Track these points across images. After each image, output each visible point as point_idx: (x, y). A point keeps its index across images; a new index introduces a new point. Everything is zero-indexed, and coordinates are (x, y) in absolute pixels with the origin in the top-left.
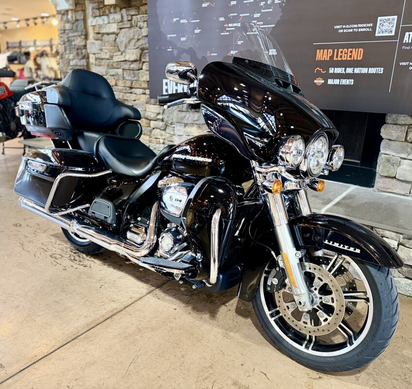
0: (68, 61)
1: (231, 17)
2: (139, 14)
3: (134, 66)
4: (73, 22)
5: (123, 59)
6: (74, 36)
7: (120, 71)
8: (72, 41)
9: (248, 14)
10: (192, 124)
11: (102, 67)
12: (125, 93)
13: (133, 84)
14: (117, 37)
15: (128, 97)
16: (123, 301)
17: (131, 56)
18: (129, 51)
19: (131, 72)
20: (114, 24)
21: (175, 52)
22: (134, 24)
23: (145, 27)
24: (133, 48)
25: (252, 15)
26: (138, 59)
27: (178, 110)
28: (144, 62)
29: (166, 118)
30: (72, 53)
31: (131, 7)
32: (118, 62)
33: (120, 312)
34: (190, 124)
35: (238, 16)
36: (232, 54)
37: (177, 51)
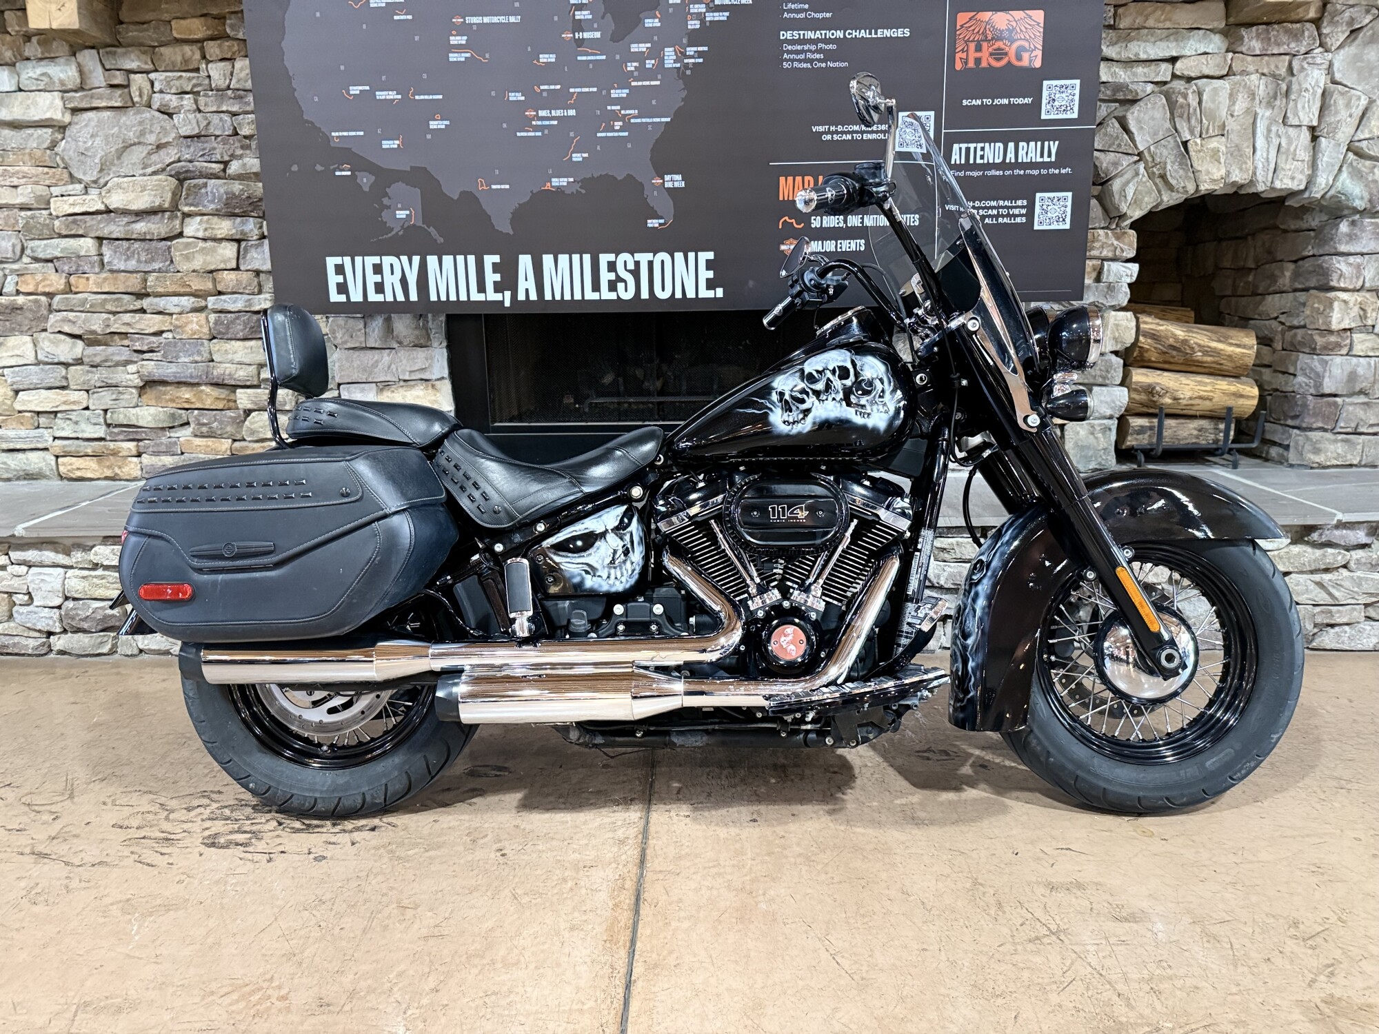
1: (544, 94)
2: (156, 71)
3: (141, 227)
5: (102, 207)
7: (86, 245)
9: (595, 89)
10: (406, 383)
12: (114, 313)
13: (149, 284)
14: (60, 137)
15: (128, 324)
17: (131, 196)
18: (123, 180)
19: (137, 245)
20: (44, 94)
22: (136, 99)
23: (186, 108)
24: (141, 172)
25: (604, 92)
26: (166, 205)
27: (349, 345)
31: (120, 45)
32: (75, 214)
34: (396, 382)
35: (565, 89)
36: (558, 187)
37: (374, 178)
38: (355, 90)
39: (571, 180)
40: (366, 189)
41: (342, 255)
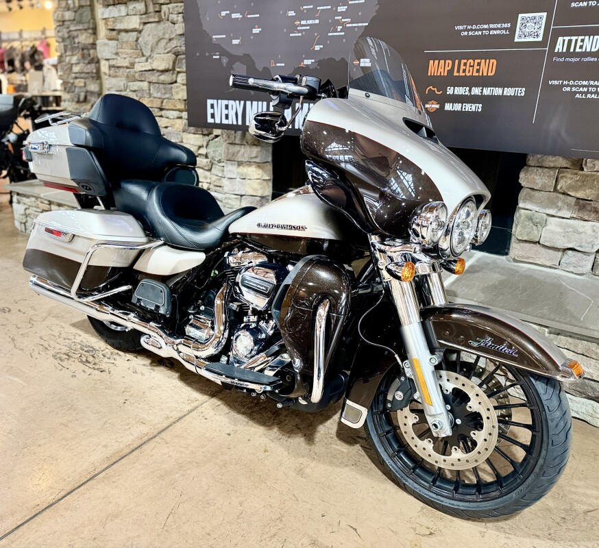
0: (69, 66)
1: (305, 11)
2: (171, 3)
3: (163, 78)
4: (75, 10)
5: (151, 68)
6: (76, 30)
7: (145, 85)
8: (74, 38)
9: (329, 7)
10: (249, 163)
11: (119, 78)
13: (164, 104)
14: (139, 35)
16: (156, 422)
17: (160, 63)
18: (157, 56)
19: (161, 86)
20: (135, 16)
21: (225, 61)
22: (163, 17)
23: (179, 21)
24: (163, 52)
25: (334, 9)
26: (170, 68)
27: (228, 142)
28: (179, 72)
29: (212, 152)
30: (75, 55)
32: (142, 71)
33: (152, 438)
34: (245, 162)
35: (315, 8)
36: (307, 65)
37: (228, 59)
38: (223, 14)
39: (313, 61)
40: (225, 65)
41: (213, 99)
